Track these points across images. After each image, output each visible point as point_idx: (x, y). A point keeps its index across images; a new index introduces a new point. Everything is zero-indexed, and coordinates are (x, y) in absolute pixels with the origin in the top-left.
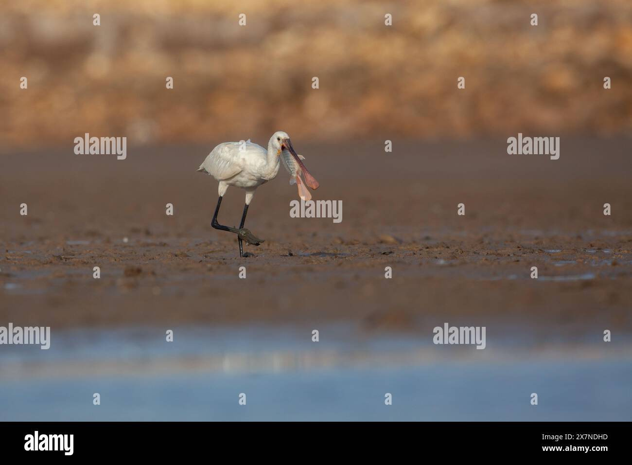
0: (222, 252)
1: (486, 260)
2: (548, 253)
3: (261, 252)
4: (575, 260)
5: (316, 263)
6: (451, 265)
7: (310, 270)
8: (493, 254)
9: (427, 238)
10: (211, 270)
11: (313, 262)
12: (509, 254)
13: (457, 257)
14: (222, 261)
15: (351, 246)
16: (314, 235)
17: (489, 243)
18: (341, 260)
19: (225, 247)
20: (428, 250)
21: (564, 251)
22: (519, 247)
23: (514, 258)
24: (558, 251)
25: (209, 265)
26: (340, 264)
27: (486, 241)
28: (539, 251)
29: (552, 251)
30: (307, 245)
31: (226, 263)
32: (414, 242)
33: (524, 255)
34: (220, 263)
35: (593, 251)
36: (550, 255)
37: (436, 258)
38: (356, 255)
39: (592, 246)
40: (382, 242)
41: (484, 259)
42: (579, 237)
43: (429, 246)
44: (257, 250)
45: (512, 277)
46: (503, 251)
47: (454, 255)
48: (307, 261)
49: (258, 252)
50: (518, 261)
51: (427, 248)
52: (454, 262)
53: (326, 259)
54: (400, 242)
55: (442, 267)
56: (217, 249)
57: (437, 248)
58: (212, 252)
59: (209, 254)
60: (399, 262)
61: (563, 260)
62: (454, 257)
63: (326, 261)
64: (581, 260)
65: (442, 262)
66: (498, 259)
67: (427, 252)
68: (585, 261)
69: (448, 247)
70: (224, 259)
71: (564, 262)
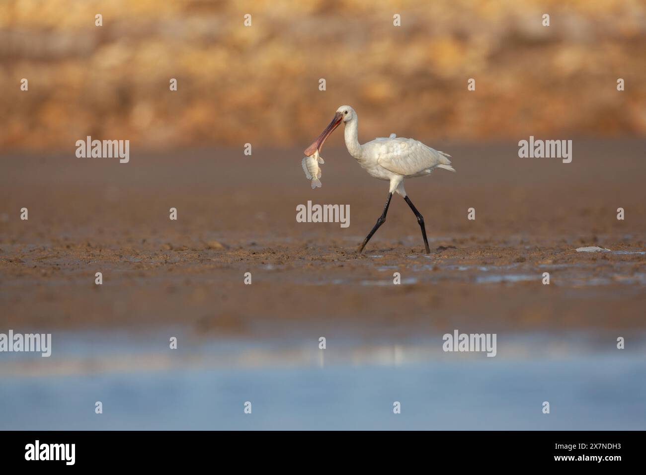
0: (55, 258)
1: (312, 265)
2: (371, 258)
3: (93, 257)
4: (397, 265)
5: (147, 269)
6: (278, 270)
7: (142, 275)
8: (318, 259)
9: (254, 244)
10: (45, 275)
11: (143, 267)
12: (332, 259)
13: (284, 262)
14: (55, 266)
15: (180, 251)
16: (144, 241)
17: (314, 249)
18: (171, 265)
19: (58, 253)
20: (254, 255)
21: (387, 256)
22: (342, 253)
23: (338, 264)
24: (380, 256)
25: (43, 271)
26: (171, 270)
27: (311, 247)
28: (362, 256)
29: (375, 256)
30: (138, 251)
31: (59, 269)
32: (241, 248)
33: (349, 260)
34: (54, 268)
35: (415, 257)
36: (373, 260)
37: (263, 263)
38: (185, 261)
39: (413, 251)
40: (210, 248)
41: (309, 264)
42: (400, 243)
43: (255, 252)
44: (89, 256)
45: (337, 282)
46: (327, 256)
47: (280, 260)
48: (139, 267)
49: (91, 257)
50: (342, 266)
51: (254, 253)
52: (281, 267)
53: (156, 265)
54: (228, 248)
55: (269, 272)
56: (50, 255)
57: (263, 254)
58: (46, 258)
59: (43, 260)
60: (228, 267)
61: (386, 265)
62: (280, 263)
63: (157, 266)
64: (403, 265)
65: (270, 267)
66: (323, 264)
67: (254, 257)
68: (406, 266)
69: (274, 253)
70: (58, 265)
71: (386, 267)
